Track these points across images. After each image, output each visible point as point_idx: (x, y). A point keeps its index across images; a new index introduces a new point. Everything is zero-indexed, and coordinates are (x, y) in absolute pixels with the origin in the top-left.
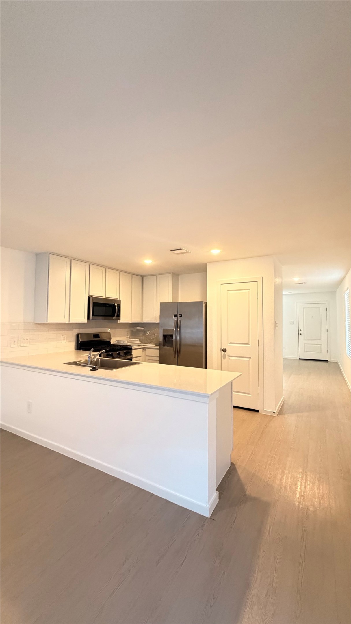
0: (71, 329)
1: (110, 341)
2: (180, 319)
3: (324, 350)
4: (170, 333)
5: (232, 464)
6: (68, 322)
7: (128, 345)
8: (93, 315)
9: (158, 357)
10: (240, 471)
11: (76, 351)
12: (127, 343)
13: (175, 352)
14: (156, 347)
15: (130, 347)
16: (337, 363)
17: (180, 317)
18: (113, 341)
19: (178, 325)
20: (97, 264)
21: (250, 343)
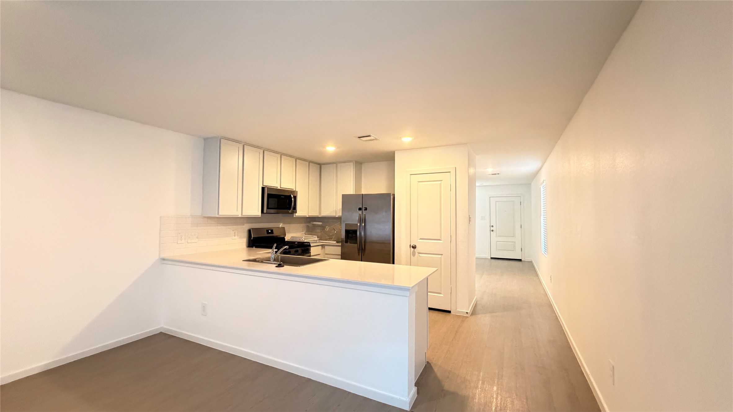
0: (243, 224)
1: (284, 237)
2: (364, 212)
3: (518, 248)
4: (353, 228)
5: (428, 362)
6: (240, 216)
7: (305, 241)
8: (268, 208)
9: (339, 255)
10: (436, 369)
11: (249, 248)
12: (303, 240)
13: (359, 250)
14: (337, 244)
15: (309, 244)
16: (531, 262)
17: (365, 210)
18: (288, 238)
19: (363, 220)
20: (271, 150)
21: (442, 239)
